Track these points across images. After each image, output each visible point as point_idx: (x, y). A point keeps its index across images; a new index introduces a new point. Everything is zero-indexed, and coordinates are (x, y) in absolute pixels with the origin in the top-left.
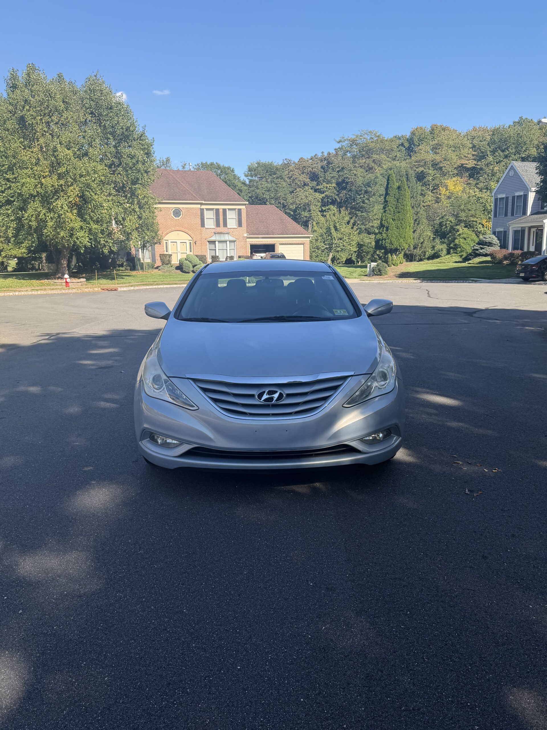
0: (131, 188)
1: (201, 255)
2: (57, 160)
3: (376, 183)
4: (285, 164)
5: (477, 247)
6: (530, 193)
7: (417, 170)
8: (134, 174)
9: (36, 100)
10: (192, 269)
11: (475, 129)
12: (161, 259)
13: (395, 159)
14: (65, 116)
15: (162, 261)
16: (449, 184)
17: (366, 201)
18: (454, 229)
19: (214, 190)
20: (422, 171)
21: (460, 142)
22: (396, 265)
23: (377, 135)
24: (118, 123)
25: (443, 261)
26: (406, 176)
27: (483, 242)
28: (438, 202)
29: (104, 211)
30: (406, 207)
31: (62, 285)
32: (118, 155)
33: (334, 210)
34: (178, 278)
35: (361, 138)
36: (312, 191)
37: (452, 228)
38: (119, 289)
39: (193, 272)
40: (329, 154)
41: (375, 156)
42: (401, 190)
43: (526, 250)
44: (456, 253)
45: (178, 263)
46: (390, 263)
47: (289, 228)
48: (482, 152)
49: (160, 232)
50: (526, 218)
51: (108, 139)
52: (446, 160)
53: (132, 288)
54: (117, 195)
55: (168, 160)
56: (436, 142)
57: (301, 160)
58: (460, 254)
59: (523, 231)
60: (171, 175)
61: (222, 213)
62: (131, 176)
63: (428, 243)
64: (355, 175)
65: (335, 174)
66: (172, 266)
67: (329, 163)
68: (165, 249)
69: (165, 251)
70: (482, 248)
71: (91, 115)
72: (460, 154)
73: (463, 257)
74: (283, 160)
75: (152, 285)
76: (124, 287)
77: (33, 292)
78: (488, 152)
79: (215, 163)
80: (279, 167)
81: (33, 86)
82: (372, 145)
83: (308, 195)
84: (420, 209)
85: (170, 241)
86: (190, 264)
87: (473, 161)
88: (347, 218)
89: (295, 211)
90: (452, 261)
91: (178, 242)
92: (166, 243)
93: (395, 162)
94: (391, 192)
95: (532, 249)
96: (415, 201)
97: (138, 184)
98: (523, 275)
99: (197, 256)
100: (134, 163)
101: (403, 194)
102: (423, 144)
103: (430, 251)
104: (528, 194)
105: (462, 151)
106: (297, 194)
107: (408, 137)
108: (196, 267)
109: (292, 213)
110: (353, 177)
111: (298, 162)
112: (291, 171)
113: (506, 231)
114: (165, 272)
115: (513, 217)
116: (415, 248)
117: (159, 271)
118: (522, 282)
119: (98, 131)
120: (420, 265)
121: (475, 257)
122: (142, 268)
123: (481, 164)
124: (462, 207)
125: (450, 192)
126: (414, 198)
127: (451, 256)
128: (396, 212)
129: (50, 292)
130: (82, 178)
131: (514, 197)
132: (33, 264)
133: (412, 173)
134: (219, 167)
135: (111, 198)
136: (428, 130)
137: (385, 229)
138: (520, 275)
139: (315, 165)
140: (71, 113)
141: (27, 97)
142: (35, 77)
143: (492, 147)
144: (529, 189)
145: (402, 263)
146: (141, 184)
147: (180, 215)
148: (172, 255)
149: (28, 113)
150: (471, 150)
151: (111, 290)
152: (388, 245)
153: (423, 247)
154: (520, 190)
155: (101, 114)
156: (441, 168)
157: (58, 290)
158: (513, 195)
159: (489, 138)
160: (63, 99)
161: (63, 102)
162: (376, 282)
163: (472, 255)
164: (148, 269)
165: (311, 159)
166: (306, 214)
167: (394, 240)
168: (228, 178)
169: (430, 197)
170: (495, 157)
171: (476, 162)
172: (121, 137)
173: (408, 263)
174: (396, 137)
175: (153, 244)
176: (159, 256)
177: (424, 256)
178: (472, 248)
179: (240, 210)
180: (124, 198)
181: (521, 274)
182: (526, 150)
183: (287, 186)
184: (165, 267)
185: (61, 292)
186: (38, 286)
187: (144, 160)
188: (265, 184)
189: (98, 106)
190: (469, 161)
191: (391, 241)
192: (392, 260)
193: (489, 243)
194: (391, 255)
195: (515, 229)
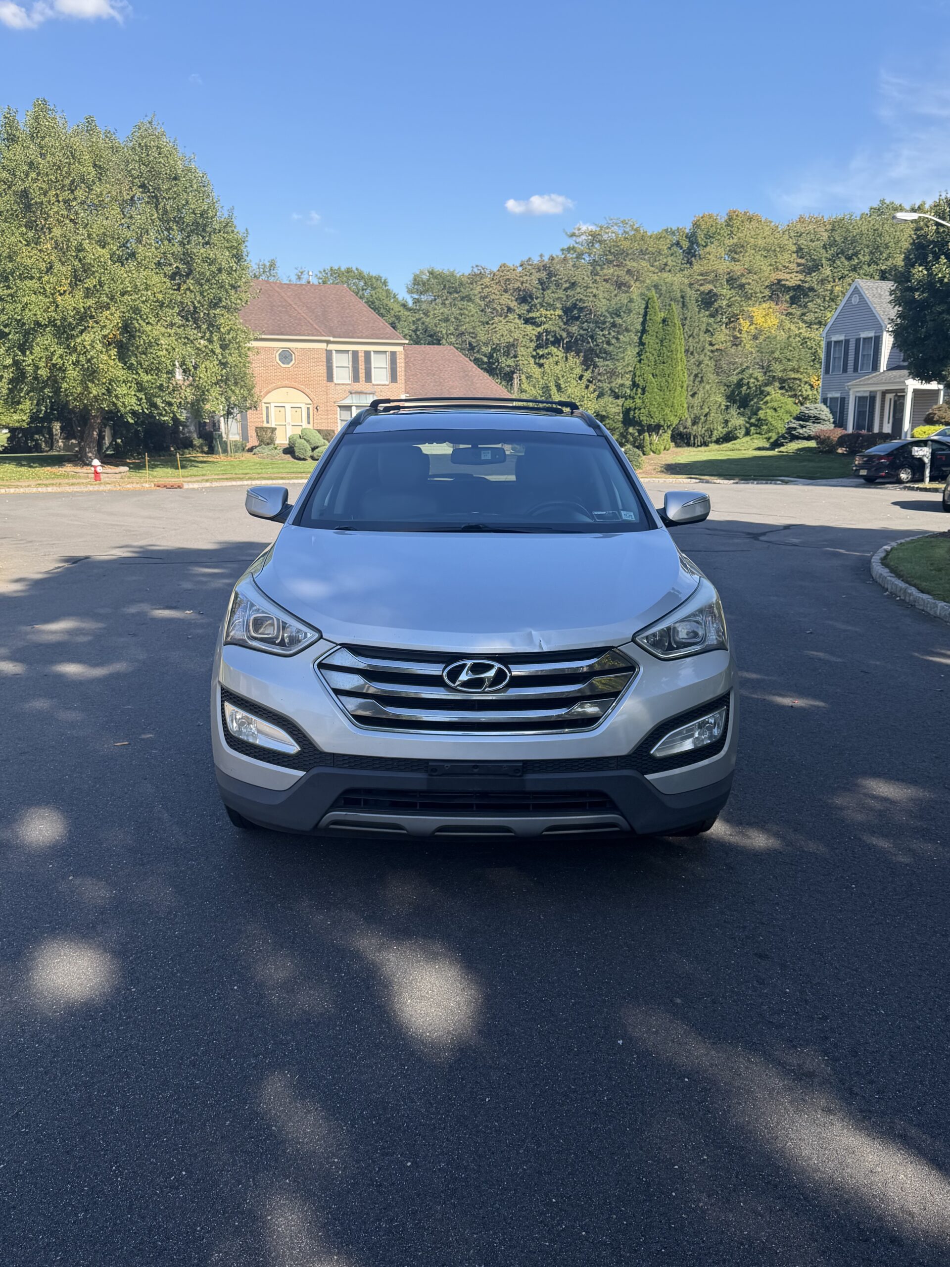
0: (208, 314)
1: (327, 430)
2: (83, 265)
3: (630, 311)
4: (475, 275)
5: (795, 424)
6: (884, 333)
7: (702, 288)
8: (213, 291)
9: (48, 162)
10: (310, 453)
11: (801, 220)
12: (257, 435)
13: (664, 269)
14: (97, 189)
15: (259, 439)
16: (756, 314)
17: (613, 341)
18: (762, 392)
19: (349, 319)
20: (710, 291)
21: (776, 242)
22: (658, 452)
23: (635, 227)
24: (187, 203)
25: (738, 446)
26: (682, 300)
27: (805, 416)
28: (736, 345)
29: (161, 353)
30: (676, 355)
31: (88, 477)
32: (187, 258)
33: (557, 356)
34: (286, 468)
35: (607, 231)
36: (520, 322)
37: (759, 389)
38: (186, 486)
39: (313, 458)
40: (552, 259)
41: (631, 264)
42: (668, 325)
43: (876, 430)
44: (759, 433)
45: (287, 442)
46: (647, 449)
47: (478, 385)
48: (814, 260)
49: (256, 390)
50: (876, 376)
51: (169, 229)
52: (750, 273)
53: (208, 484)
54: (183, 326)
55: (272, 265)
56: (735, 241)
57: (503, 268)
58: (766, 436)
59: (873, 398)
60: (277, 292)
61: (363, 358)
62: (208, 294)
63: (716, 416)
64: (595, 296)
65: (561, 294)
66: (276, 448)
67: (550, 275)
68: (265, 419)
69: (265, 422)
70: (802, 427)
71: (141, 190)
72: (776, 262)
73: (772, 440)
74: (473, 267)
75: (241, 479)
76: (194, 482)
77: (40, 489)
78: (823, 259)
79: (354, 269)
80: (464, 280)
81: (43, 138)
82: (625, 245)
83: (513, 329)
84: (705, 356)
85: (273, 405)
86: (308, 445)
87: (797, 274)
88: (578, 371)
89: (490, 356)
90: (754, 448)
91: (288, 406)
92: (267, 408)
93: (665, 275)
94: (650, 328)
95: (887, 429)
96: (696, 342)
97: (220, 307)
98: (865, 474)
99: (319, 431)
100: (214, 272)
101: (671, 332)
102: (712, 243)
103: (720, 428)
104: (882, 335)
105: (780, 258)
106: (494, 326)
107: (687, 231)
108: (317, 450)
109: (485, 360)
110: (591, 299)
111: (499, 271)
112: (487, 287)
113: (844, 398)
114: (264, 458)
115: (856, 374)
116: (694, 423)
117: (254, 456)
118: (864, 484)
119: (153, 218)
120: (699, 453)
121: (790, 441)
122: (225, 451)
123: (813, 280)
124: (777, 354)
125: (756, 328)
126: (694, 337)
127: (751, 439)
128: (658, 361)
129: (68, 489)
130: (126, 297)
131: (858, 341)
132: (37, 440)
133: (691, 294)
134: (361, 277)
135: (173, 331)
136: (723, 220)
137: (640, 391)
138: (861, 474)
139: (526, 278)
140: (108, 186)
141: (33, 157)
142: (47, 123)
143: (829, 252)
144: (883, 328)
145: (668, 450)
146: (225, 307)
147: (292, 360)
148: (276, 429)
149: (35, 185)
150: (794, 255)
151: (172, 487)
152: (644, 418)
153: (708, 422)
154: (868, 329)
155: (159, 188)
156: (742, 286)
157: (82, 487)
158: (857, 337)
159: (825, 235)
160: (95, 162)
161: (95, 166)
163: (785, 438)
164: (236, 452)
165: (521, 265)
166: (510, 362)
167: (655, 410)
168: (376, 296)
169: (722, 336)
170: (834, 268)
171: (801, 277)
172: (192, 228)
173: (679, 449)
174: (666, 231)
175: (244, 410)
176: (254, 429)
177: (710, 437)
178: (787, 426)
179: (393, 354)
180: (195, 332)
181: (861, 471)
182: (890, 257)
183: (477, 312)
184: (264, 449)
185: (86, 489)
186: (47, 479)
187: (231, 268)
188: (440, 310)
189: (155, 174)
190: (791, 275)
191: (649, 412)
192: (651, 444)
193: (814, 417)
194: (650, 436)
195: (859, 395)
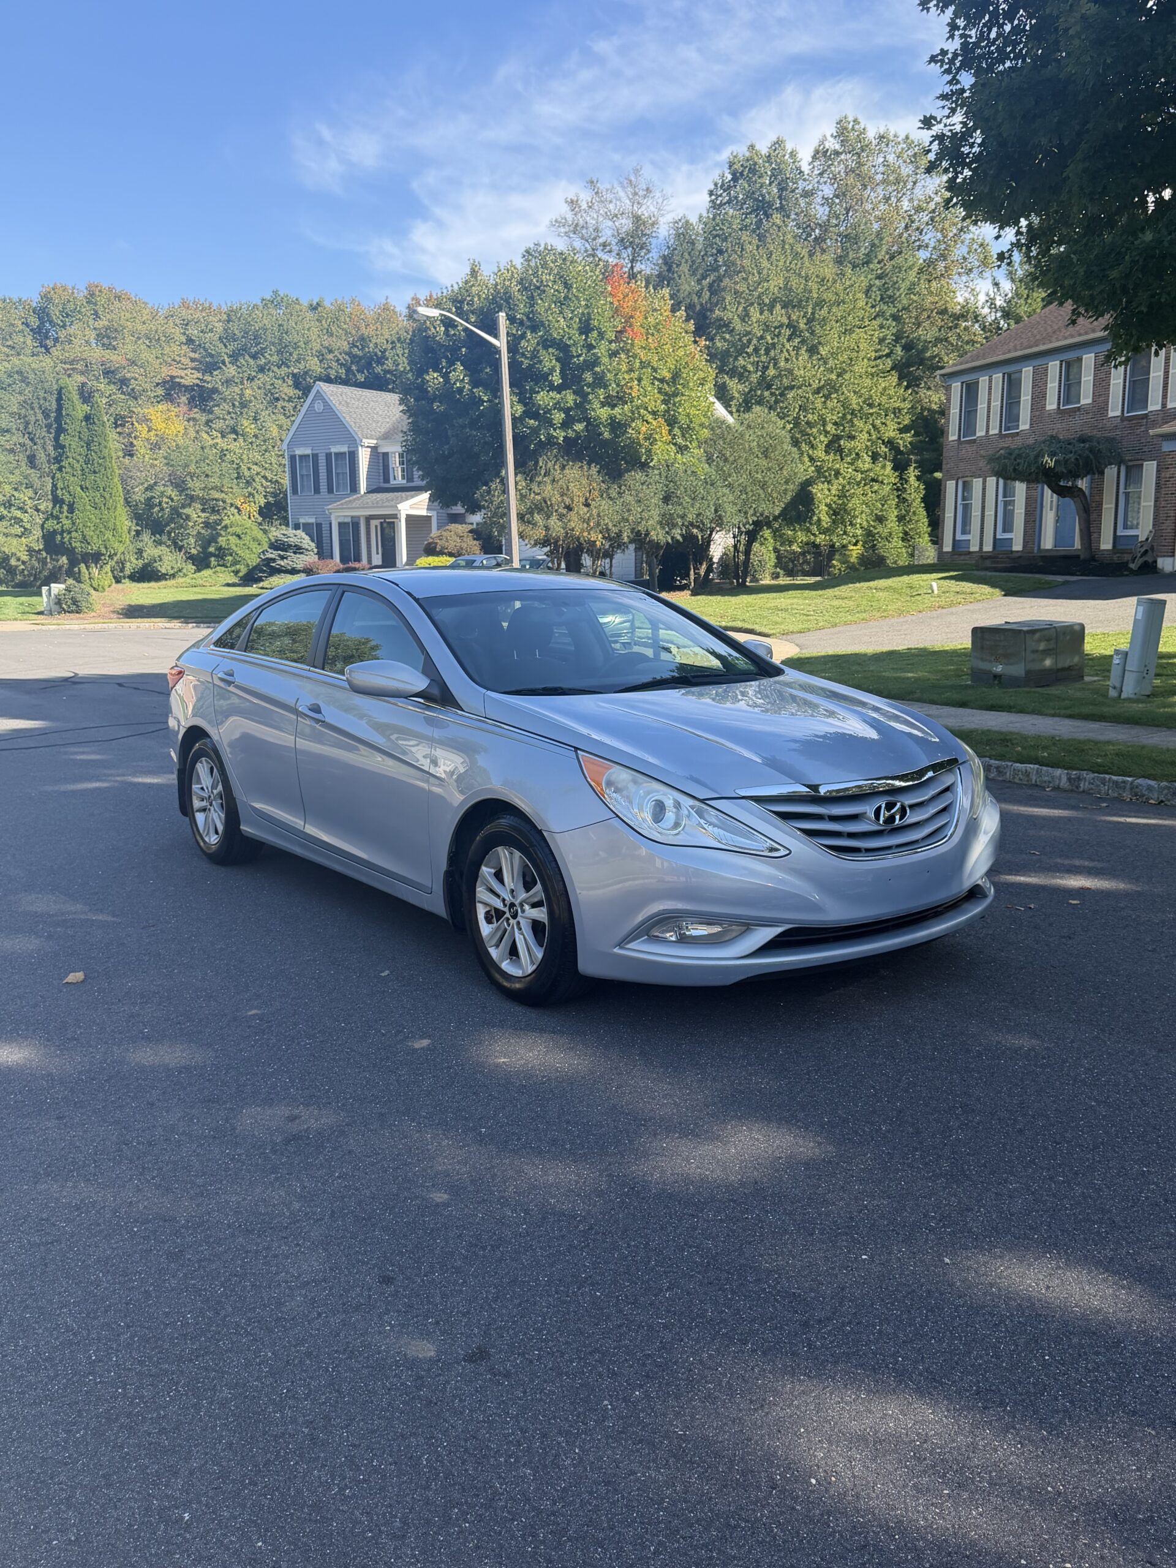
5: (272, 554)
6: (360, 448)
11: (186, 305)
16: (152, 417)
18: (179, 515)
21: (159, 329)
22: (100, 589)
27: (284, 545)
28: (133, 455)
30: (110, 462)
37: (175, 511)
42: (94, 423)
44: (223, 566)
48: (212, 356)
50: (358, 499)
52: (133, 365)
56: (106, 323)
58: (233, 568)
59: (356, 525)
70: (282, 558)
72: (163, 354)
73: (241, 574)
78: (224, 356)
87: (193, 371)
90: (221, 583)
94: (71, 427)
101: (99, 432)
102: (72, 323)
104: (358, 450)
105: (167, 350)
107: (34, 305)
113: (321, 524)
115: (332, 496)
121: (271, 575)
123: (214, 380)
124: (192, 468)
125: (157, 435)
127: (214, 573)
128: (87, 470)
131: (328, 456)
136: (82, 294)
137: (65, 508)
143: (229, 347)
144: (358, 441)
145: (111, 586)
150: (184, 347)
152: (78, 545)
154: (341, 443)
156: (125, 382)
158: (328, 451)
159: (219, 327)
162: (76, 627)
163: (261, 571)
167: (92, 533)
170: (239, 367)
171: (200, 375)
173: (121, 586)
178: (262, 556)
190: (186, 372)
191: (84, 537)
192: (90, 578)
193: (296, 546)
194: (88, 568)
195: (341, 520)
